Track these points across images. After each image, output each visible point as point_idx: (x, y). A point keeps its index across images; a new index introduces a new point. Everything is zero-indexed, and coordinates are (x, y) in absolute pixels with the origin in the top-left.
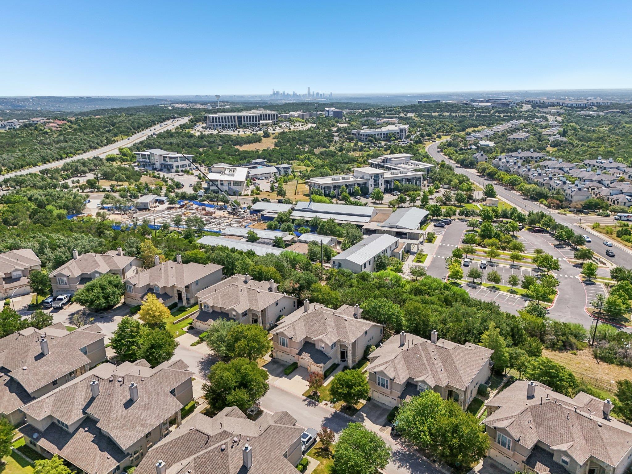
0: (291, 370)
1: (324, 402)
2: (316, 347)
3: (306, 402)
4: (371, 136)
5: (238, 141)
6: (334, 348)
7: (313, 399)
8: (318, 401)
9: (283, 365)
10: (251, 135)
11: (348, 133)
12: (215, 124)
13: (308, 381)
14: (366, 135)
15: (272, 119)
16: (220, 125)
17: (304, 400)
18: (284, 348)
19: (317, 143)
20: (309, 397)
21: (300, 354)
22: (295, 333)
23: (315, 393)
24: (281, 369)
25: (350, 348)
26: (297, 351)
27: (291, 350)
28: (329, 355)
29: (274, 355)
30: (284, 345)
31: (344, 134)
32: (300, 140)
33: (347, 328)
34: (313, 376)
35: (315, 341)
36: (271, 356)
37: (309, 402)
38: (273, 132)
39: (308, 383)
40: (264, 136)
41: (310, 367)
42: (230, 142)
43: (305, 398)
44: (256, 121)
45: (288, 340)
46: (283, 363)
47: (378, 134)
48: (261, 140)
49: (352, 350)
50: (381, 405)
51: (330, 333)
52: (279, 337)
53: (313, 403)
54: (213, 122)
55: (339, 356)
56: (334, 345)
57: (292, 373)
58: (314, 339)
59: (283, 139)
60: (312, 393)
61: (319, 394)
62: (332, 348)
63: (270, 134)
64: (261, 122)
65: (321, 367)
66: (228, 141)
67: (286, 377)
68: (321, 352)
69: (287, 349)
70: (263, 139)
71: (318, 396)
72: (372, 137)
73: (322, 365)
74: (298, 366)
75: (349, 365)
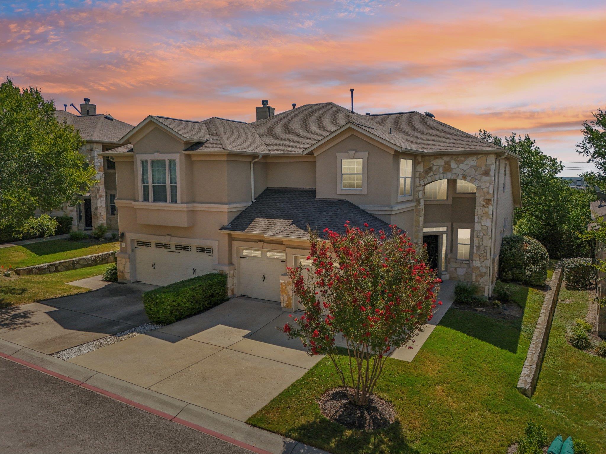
2: (319, 195)
6: (406, 197)
18: (163, 211)
20: (313, 434)
23: (359, 406)
26: (224, 213)
27: (193, 214)
30: (160, 195)
35: (311, 158)
36: (112, 275)
43: (273, 446)
49: (493, 200)
52: (139, 159)
58: (309, 147)
60: (330, 409)
61: (388, 410)
68: (346, 205)
69: (175, 213)
71: (392, 429)
74: (229, 293)
75: (481, 281)
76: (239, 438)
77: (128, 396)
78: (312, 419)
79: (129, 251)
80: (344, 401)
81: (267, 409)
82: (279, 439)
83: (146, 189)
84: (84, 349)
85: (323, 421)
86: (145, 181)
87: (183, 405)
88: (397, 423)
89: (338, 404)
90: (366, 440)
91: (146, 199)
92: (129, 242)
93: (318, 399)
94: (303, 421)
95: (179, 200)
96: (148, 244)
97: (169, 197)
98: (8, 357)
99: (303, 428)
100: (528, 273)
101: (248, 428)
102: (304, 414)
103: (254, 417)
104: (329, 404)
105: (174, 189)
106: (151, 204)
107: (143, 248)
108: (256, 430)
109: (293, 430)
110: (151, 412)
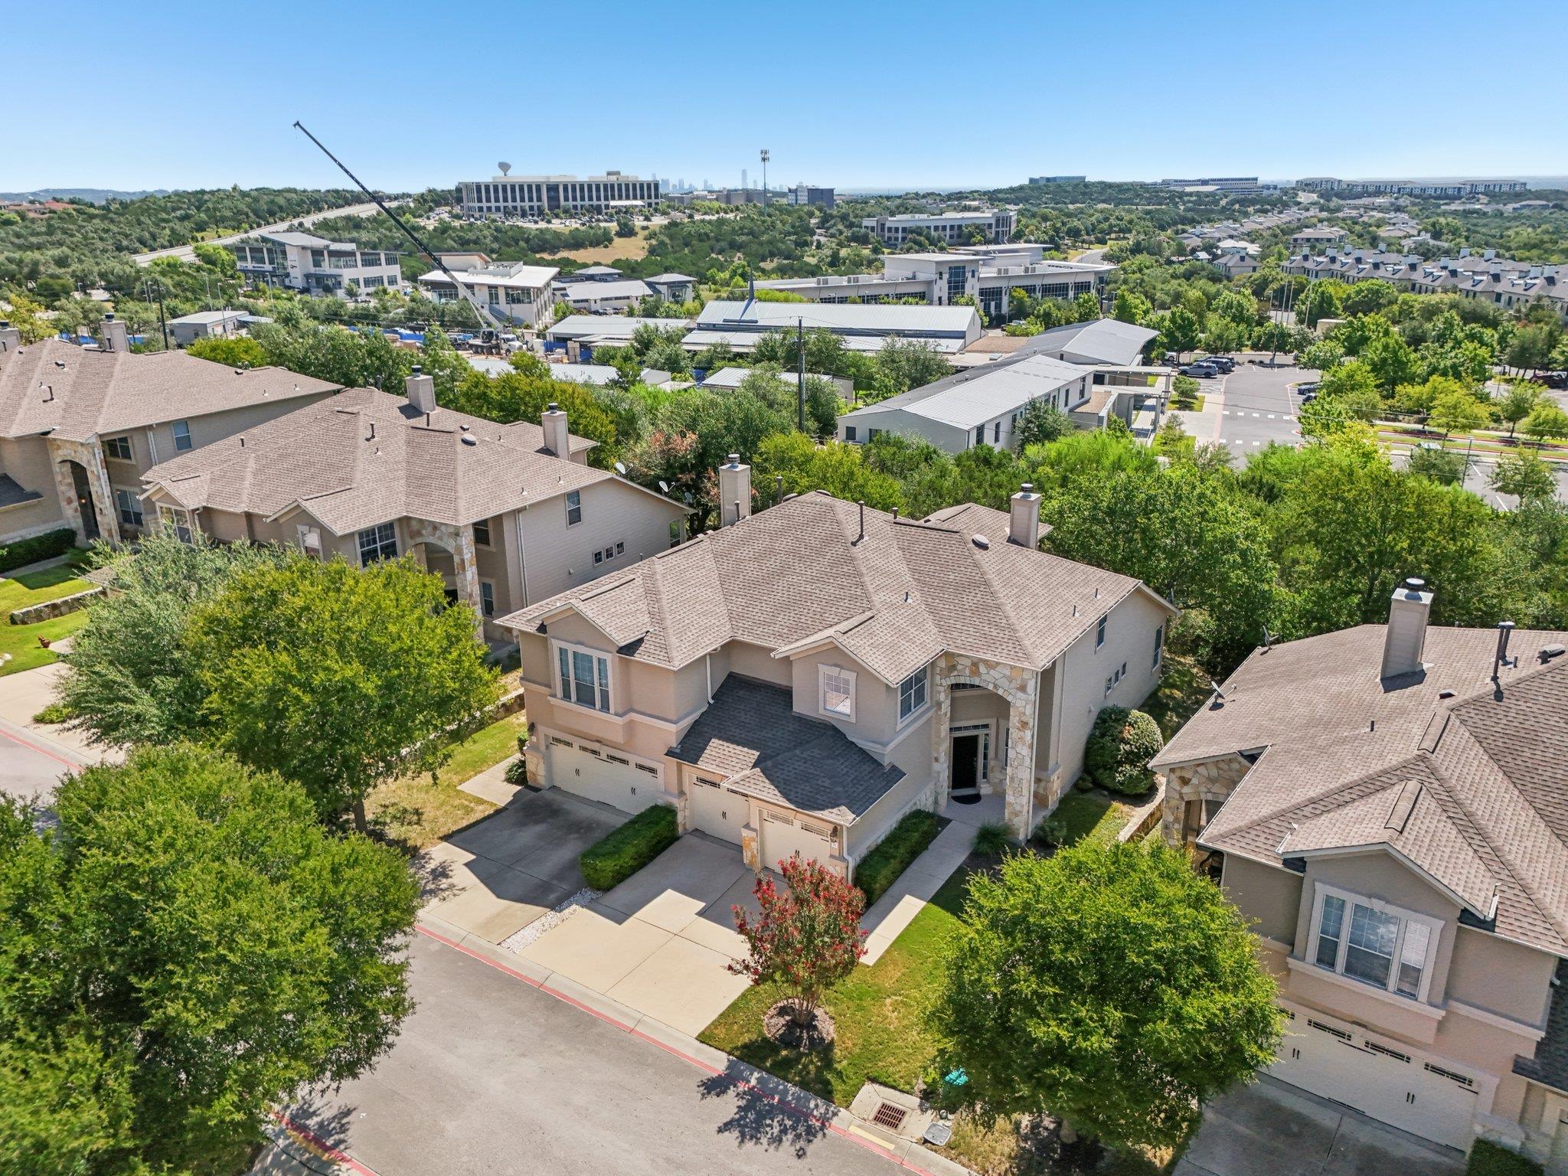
0: (626, 858)
1: (871, 1097)
2: (800, 707)
3: (728, 1105)
4: (918, 231)
5: (546, 241)
6: (916, 712)
7: (782, 1069)
8: (827, 1094)
9: (580, 827)
10: (583, 228)
11: (851, 225)
12: (484, 204)
13: (742, 929)
14: (904, 230)
15: (642, 198)
16: (498, 209)
17: (715, 1086)
18: (591, 718)
19: (766, 250)
20: (753, 1053)
21: (689, 749)
22: (656, 616)
23: (801, 1024)
24: (569, 850)
25: (1024, 706)
26: (672, 733)
27: (630, 727)
28: (888, 755)
29: (536, 768)
30: (586, 697)
31: (841, 227)
32: (718, 240)
33: (997, 585)
34: (783, 895)
35: (787, 660)
36: (519, 776)
37: (753, 1098)
38: (645, 223)
39: (739, 947)
40: (619, 234)
41: (760, 833)
42: (522, 244)
43: (717, 1062)
44: (599, 199)
45: (611, 659)
46: (585, 812)
47: (936, 228)
48: (610, 240)
49: (1033, 722)
50: (1327, 1119)
51: (885, 616)
52: (556, 645)
53: (783, 1108)
54: (480, 200)
55: (943, 768)
56: (914, 689)
57: (641, 875)
58: (783, 649)
59: (671, 237)
60: (773, 1026)
61: (827, 1028)
62: (906, 709)
63: (637, 229)
64: (612, 203)
65: (836, 831)
66: (517, 242)
67: (591, 906)
68: (830, 733)
69: (607, 724)
70: (617, 241)
71: (825, 1049)
72: (920, 234)
73: (843, 816)
74: (680, 829)
75: (1016, 820)
76: (690, 1053)
77: (587, 1003)
78: (754, 1037)
79: (543, 748)
80: (788, 1018)
81: (715, 1024)
82: (724, 1055)
83: (566, 684)
84: (528, 932)
85: (765, 1040)
86: (564, 675)
87: (639, 1016)
88: (832, 1042)
89: (782, 1021)
90: (797, 1061)
91: (567, 696)
92: (542, 737)
93: (765, 1014)
94: (746, 1038)
95: (612, 710)
96: (569, 744)
97: (598, 704)
98: (457, 945)
99: (745, 1046)
100: (1119, 778)
101: (698, 1043)
102: (748, 1031)
103: (703, 1033)
104: (773, 1021)
105: (605, 695)
106: (572, 706)
107: (561, 746)
108: (705, 1046)
109: (737, 1048)
110: (612, 1022)
